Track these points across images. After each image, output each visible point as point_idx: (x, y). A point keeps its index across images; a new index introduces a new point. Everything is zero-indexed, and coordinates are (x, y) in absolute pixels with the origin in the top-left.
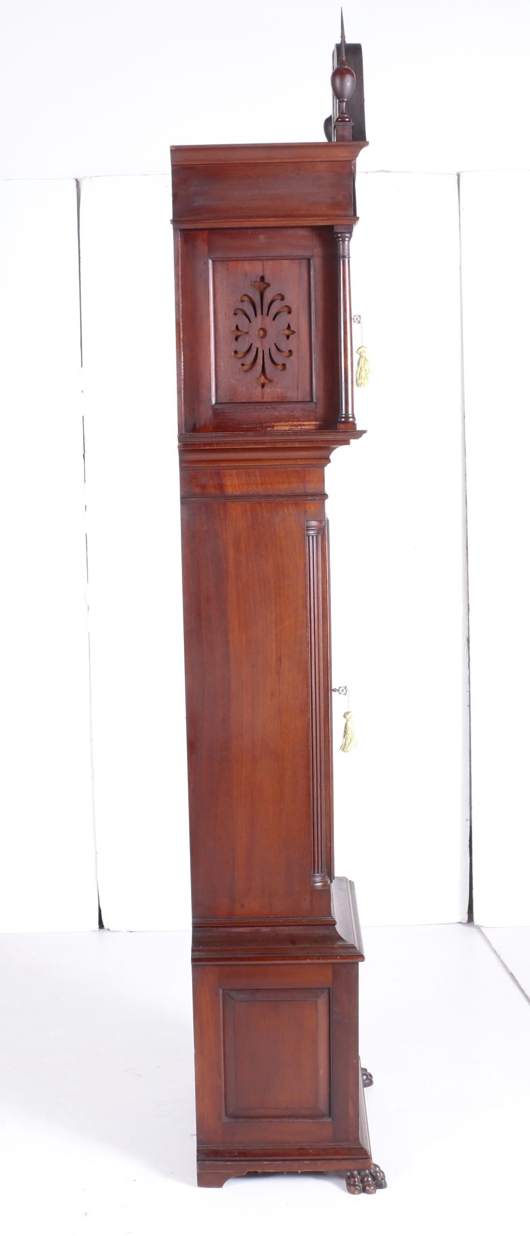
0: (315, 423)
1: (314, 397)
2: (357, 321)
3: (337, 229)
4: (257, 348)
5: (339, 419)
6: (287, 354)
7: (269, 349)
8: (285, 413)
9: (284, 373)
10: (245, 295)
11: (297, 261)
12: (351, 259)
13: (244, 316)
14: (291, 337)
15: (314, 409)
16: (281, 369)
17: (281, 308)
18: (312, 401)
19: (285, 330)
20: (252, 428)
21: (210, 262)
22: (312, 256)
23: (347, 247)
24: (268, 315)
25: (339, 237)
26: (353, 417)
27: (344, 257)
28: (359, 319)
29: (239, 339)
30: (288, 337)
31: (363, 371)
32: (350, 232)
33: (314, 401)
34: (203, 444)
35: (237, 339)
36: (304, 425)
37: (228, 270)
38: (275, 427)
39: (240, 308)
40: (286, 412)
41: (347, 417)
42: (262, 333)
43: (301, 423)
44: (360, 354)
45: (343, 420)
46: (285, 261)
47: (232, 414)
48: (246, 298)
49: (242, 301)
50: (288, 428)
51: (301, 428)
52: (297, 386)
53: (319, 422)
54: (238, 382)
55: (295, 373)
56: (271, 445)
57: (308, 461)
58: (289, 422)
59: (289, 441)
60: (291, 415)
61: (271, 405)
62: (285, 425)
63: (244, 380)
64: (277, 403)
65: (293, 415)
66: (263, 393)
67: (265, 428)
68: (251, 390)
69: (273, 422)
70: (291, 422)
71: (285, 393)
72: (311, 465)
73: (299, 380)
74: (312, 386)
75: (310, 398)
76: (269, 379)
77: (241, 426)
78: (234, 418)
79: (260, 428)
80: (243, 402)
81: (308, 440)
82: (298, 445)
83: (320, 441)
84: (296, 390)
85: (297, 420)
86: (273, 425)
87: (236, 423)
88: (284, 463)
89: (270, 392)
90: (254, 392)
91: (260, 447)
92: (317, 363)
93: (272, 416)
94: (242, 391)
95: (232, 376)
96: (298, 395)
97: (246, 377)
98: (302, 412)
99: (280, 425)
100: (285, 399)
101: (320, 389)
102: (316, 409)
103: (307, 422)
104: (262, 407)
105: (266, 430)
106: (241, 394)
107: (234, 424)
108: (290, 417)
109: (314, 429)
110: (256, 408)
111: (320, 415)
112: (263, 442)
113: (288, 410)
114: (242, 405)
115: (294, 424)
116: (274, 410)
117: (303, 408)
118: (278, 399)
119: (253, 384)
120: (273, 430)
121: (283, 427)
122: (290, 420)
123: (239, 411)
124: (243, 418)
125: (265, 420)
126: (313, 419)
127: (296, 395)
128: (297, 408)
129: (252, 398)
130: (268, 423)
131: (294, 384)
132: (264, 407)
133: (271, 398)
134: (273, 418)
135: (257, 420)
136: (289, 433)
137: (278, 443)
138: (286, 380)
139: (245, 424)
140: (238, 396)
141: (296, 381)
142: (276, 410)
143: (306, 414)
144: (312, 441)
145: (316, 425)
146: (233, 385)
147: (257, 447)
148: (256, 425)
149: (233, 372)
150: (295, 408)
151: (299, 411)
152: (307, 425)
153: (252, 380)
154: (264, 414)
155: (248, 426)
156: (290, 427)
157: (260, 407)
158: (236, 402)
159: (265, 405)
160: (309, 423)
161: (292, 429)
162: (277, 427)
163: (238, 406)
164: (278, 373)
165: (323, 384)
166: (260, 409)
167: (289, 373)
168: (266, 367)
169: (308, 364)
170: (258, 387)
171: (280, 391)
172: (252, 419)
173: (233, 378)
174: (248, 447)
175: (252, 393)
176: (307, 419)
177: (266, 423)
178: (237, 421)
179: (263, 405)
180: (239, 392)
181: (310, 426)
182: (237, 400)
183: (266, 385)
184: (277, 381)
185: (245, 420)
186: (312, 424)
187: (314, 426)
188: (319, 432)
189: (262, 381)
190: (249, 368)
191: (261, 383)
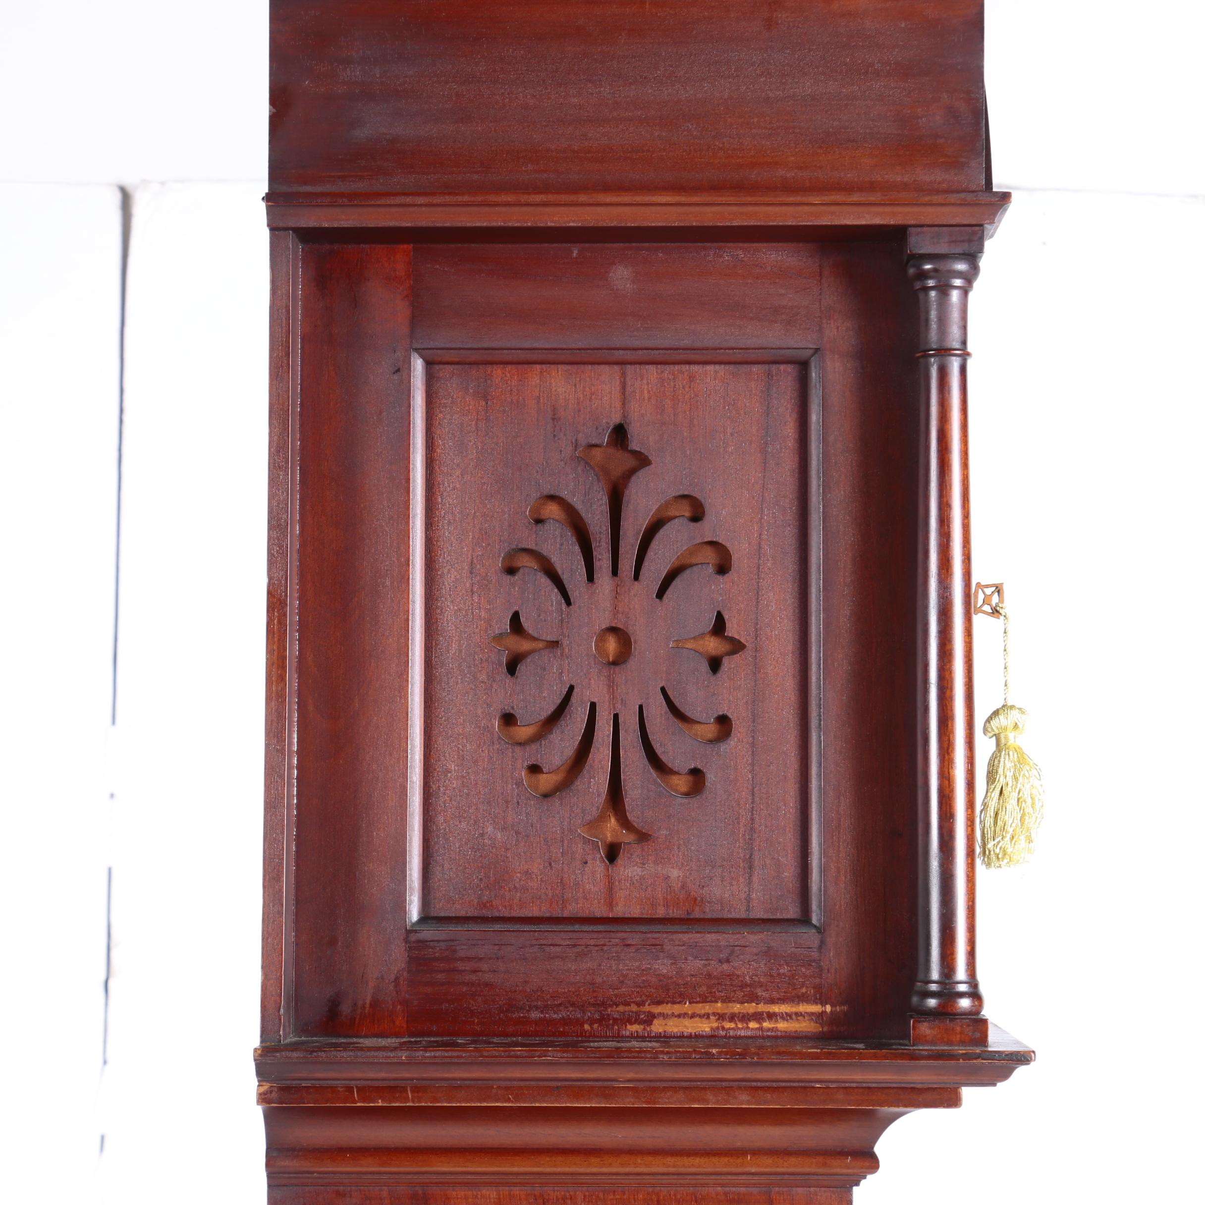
0: (816, 1008)
1: (814, 906)
2: (987, 608)
3: (920, 243)
4: (593, 706)
5: (915, 1000)
6: (710, 730)
7: (641, 707)
8: (694, 965)
9: (694, 802)
10: (552, 498)
11: (755, 368)
12: (970, 364)
13: (544, 581)
14: (726, 661)
15: (815, 955)
16: (684, 789)
17: (691, 552)
18: (804, 919)
19: (702, 636)
20: (564, 1021)
21: (418, 365)
22: (817, 350)
23: (955, 315)
24: (636, 577)
25: (924, 275)
26: (975, 995)
27: (944, 352)
28: (995, 599)
29: (521, 668)
30: (715, 664)
31: (1011, 803)
32: (972, 257)
33: (814, 921)
34: (359, 1090)
35: (512, 667)
36: (771, 1016)
37: (485, 397)
38: (655, 1022)
39: (532, 546)
40: (699, 964)
41: (948, 994)
42: (612, 645)
43: (762, 1008)
44: (997, 737)
45: (932, 1002)
46: (710, 368)
47: (485, 966)
48: (553, 510)
49: (539, 521)
50: (709, 1027)
51: (762, 1029)
52: (750, 857)
53: (836, 1006)
54: (513, 835)
55: (740, 808)
56: (637, 1100)
57: (785, 1163)
58: (713, 1004)
59: (713, 1088)
60: (723, 975)
61: (642, 932)
62: (696, 1015)
63: (538, 829)
64: (664, 924)
65: (728, 976)
66: (613, 883)
67: (616, 1027)
68: (566, 870)
69: (649, 1001)
70: (721, 1002)
71: (699, 886)
72: (798, 1177)
73: (755, 836)
74: (808, 861)
75: (798, 910)
76: (636, 826)
77: (518, 1013)
78: (495, 982)
79: (596, 1026)
80: (530, 915)
81: (788, 1084)
82: (749, 1103)
83: (834, 1085)
84: (743, 875)
85: (746, 993)
86: (649, 1012)
87: (502, 999)
88: (689, 1167)
89: (638, 878)
90: (575, 879)
91: (593, 1105)
92: (827, 770)
93: (646, 975)
94: (527, 872)
95: (490, 814)
96: (751, 894)
97: (547, 819)
98: (766, 964)
99: (676, 1014)
100: (697, 909)
101: (839, 872)
102: (820, 952)
103: (783, 1006)
104: (607, 940)
105: (619, 1033)
106: (522, 882)
107: (493, 1005)
108: (718, 984)
109: (809, 1034)
110: (584, 944)
111: (838, 977)
112: (605, 1087)
113: (710, 955)
114: (526, 928)
115: (732, 1011)
116: (654, 950)
117: (770, 948)
118: (672, 907)
119: (574, 845)
120: (648, 1037)
121: (687, 1022)
122: (715, 992)
123: (513, 952)
124: (530, 980)
125: (616, 992)
126: (810, 992)
127: (743, 892)
128: (744, 946)
129: (569, 904)
130: (628, 1004)
131: (738, 853)
132: (612, 940)
133: (642, 902)
134: (650, 986)
135: (585, 990)
136: (711, 1050)
137: (666, 1093)
138: (705, 831)
139: (537, 1008)
140: (510, 891)
141: (745, 840)
142: (662, 954)
143: (782, 971)
144: (805, 1088)
145: (822, 1019)
146: (492, 849)
147: (582, 1105)
148: (580, 1012)
149: (493, 797)
150: (738, 948)
151: (755, 958)
152: (783, 1018)
153: (570, 831)
154: (614, 968)
155: (547, 1016)
156: (715, 1025)
157: (598, 939)
158: (505, 915)
159: (618, 932)
160: (794, 1010)
161: (722, 1033)
162: (664, 1022)
163: (510, 931)
164: (675, 805)
165: (849, 855)
166: (597, 946)
167: (719, 804)
168: (628, 778)
169: (793, 772)
170: (593, 859)
171: (679, 876)
172: (564, 988)
173: (495, 821)
174: (543, 1105)
175: (569, 880)
176: (785, 992)
177: (622, 1004)
178: (504, 993)
179: (610, 931)
180: (517, 877)
181: (798, 1020)
182: (506, 908)
183: (626, 851)
184: (669, 838)
185: (535, 989)
186: (806, 1013)
187: (812, 1024)
188: (833, 1051)
189: (609, 835)
190: (559, 784)
191: (605, 842)
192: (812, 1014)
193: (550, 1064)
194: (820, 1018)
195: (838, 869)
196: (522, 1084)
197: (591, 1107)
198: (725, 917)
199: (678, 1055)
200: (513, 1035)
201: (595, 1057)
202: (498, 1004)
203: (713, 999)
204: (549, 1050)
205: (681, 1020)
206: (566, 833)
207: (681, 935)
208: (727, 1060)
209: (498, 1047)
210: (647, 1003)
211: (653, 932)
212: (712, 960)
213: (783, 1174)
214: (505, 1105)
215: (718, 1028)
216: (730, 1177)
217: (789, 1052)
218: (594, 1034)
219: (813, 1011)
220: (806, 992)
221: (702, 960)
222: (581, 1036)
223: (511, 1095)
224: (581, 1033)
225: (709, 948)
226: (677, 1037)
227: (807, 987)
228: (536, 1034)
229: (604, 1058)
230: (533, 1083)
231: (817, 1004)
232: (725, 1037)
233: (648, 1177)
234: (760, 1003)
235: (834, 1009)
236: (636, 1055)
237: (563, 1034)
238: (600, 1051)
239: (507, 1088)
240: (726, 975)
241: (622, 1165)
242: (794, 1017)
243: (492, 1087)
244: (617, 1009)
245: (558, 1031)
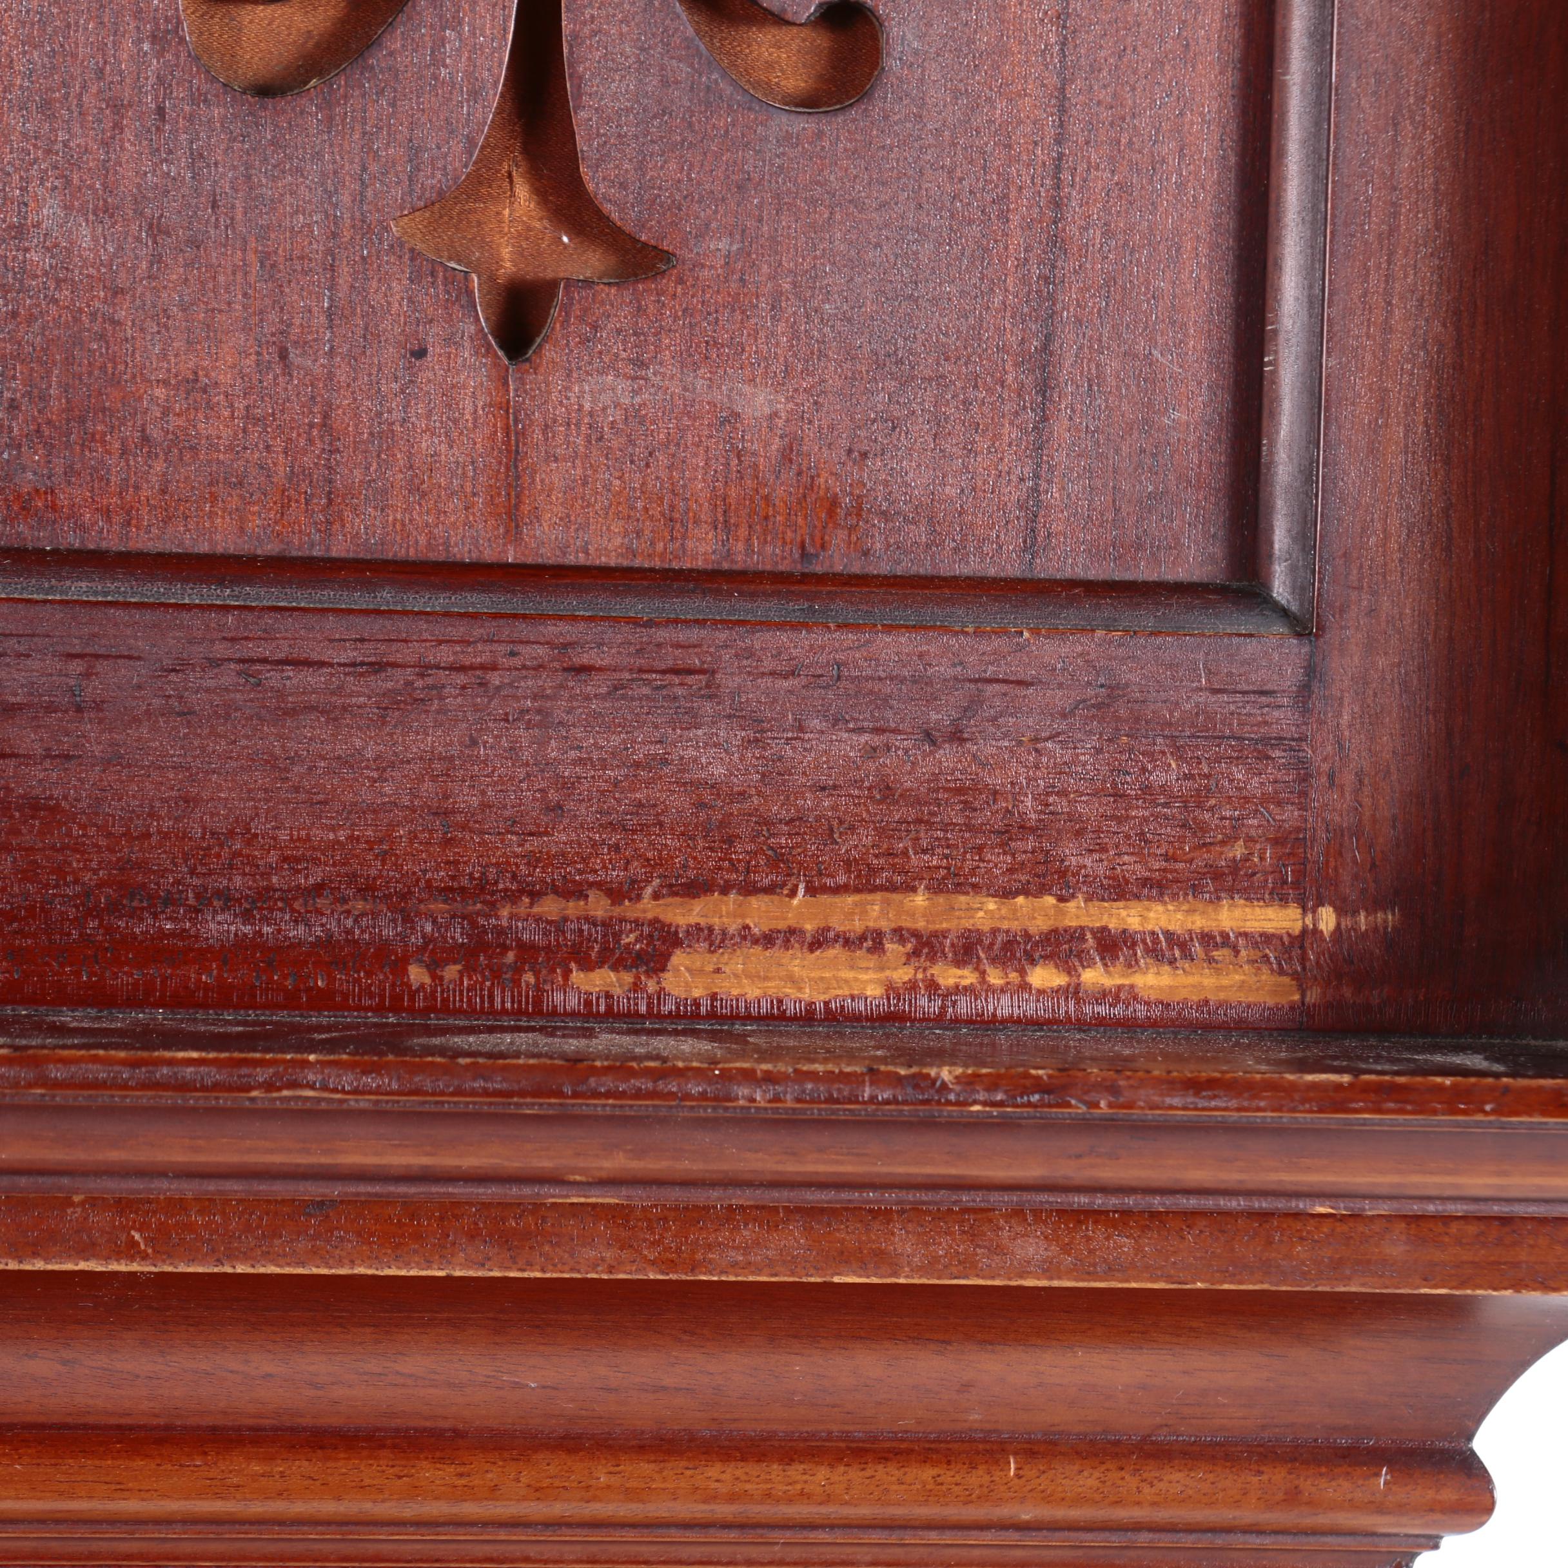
0: (1280, 919)
1: (1282, 537)
8: (830, 750)
9: (839, 130)
15: (1284, 719)
18: (1242, 584)
20: (333, 953)
33: (1280, 589)
36: (1112, 945)
38: (679, 959)
40: (849, 744)
43: (1080, 913)
47: (28, 737)
50: (878, 982)
51: (1076, 992)
52: (1045, 347)
53: (1355, 912)
54: (138, 239)
55: (1011, 160)
56: (625, 1254)
57: (1147, 1490)
58: (896, 897)
59: (916, 1211)
60: (937, 790)
61: (635, 622)
62: (832, 934)
63: (239, 216)
64: (717, 592)
65: (959, 791)
66: (522, 434)
67: (529, 978)
68: (342, 375)
69: (656, 882)
70: (927, 888)
71: (850, 451)
72: (1189, 1540)
73: (1066, 266)
74: (1262, 364)
75: (1217, 550)
76: (615, 216)
77: (155, 916)
78: (65, 798)
79: (451, 972)
80: (204, 548)
81: (1209, 1203)
82: (1049, 1269)
83: (1384, 1209)
84: (1016, 413)
85: (1021, 857)
86: (656, 921)
87: (94, 865)
88: (790, 1501)
89: (619, 415)
90: (379, 414)
91: (458, 1273)
92: (1355, 15)
93: (649, 783)
94: (192, 384)
95: (48, 152)
96: (1043, 485)
97: (274, 179)
98: (1099, 751)
99: (756, 931)
100: (838, 538)
101: (1383, 410)
102: (1305, 711)
103: (1160, 908)
104: (503, 648)
105: (538, 1001)
106: (174, 422)
107: (56, 886)
108: (919, 821)
109: (1253, 1016)
110: (412, 659)
111: (1367, 801)
112: (504, 1205)
113: (889, 714)
114: (192, 595)
115: (967, 924)
116: (680, 691)
117: (1115, 690)
118: (743, 532)
119: (374, 284)
120: (650, 1015)
121: (797, 962)
122: (905, 853)
123: (139, 687)
124: (205, 795)
125: (533, 844)
126: (1262, 859)
127: (1014, 478)
128: (1019, 683)
129: (355, 509)
130: (577, 892)
131: (1000, 331)
132: (520, 648)
133: (633, 508)
134: (661, 824)
135: (413, 836)
136: (933, 1072)
137: (737, 1228)
138: (878, 245)
139: (228, 899)
140: (124, 452)
141: (1025, 280)
142: (708, 708)
143: (1158, 778)
144: (1264, 1216)
145: (1303, 959)
146: (58, 287)
147: (413, 1273)
148: (394, 921)
149: (64, 84)
150: (997, 687)
151: (1060, 725)
152: (1155, 952)
153: (364, 228)
154: (526, 755)
155: (266, 929)
156: (902, 975)
157: (469, 643)
158: (104, 545)
159: (543, 617)
160: (1199, 923)
161: (927, 1005)
162: (709, 962)
163: (127, 605)
164: (764, 139)
165: (1424, 346)
166: (462, 669)
167: (931, 141)
168: (586, 31)
169: (1216, 26)
170: (449, 340)
171: (775, 414)
172: (333, 829)
173: (68, 182)
174: (262, 1270)
175: (357, 416)
176: (1167, 858)
177: (556, 891)
178: (103, 842)
179: (515, 616)
180: (153, 399)
181: (1211, 960)
182: (109, 520)
183: (576, 310)
184: (739, 265)
185: (222, 827)
186: (1245, 935)
187: (1266, 976)
188: (1402, 1080)
189: (506, 252)
190: (317, 45)
191: (492, 278)
192: (1267, 938)
193: (310, 1114)
194: (1296, 952)
195: (1382, 396)
196: (189, 1189)
197: (448, 1278)
198: (945, 570)
199: (809, 1086)
200: (132, 1003)
201: (486, 1093)
202: (76, 882)
203: (898, 879)
204: (308, 1062)
205: (775, 952)
206: (347, 235)
207: (783, 637)
208: (995, 1112)
209: (105, 1047)
210: (649, 890)
211: (676, 621)
212: (896, 731)
213: (1137, 1527)
214: (114, 1267)
215: (912, 986)
216: (933, 1537)
217: (1235, 1080)
218: (445, 1001)
219: (1270, 927)
220: (1246, 859)
221: (860, 730)
222: (396, 1009)
223: (139, 1230)
224: (397, 999)
225: (888, 688)
226: (760, 1018)
227: (1249, 839)
228: (224, 998)
229: (522, 1094)
230: (234, 1187)
231: (1284, 901)
232: (939, 1019)
233: (630, 1535)
234: (1073, 896)
235: (1347, 922)
236: (646, 1085)
237: (323, 1000)
238: (505, 1068)
239: (123, 1205)
240: (946, 790)
241: (538, 1492)
242: (1197, 948)
243: (68, 1202)
244: (536, 910)
245: (309, 990)
